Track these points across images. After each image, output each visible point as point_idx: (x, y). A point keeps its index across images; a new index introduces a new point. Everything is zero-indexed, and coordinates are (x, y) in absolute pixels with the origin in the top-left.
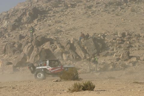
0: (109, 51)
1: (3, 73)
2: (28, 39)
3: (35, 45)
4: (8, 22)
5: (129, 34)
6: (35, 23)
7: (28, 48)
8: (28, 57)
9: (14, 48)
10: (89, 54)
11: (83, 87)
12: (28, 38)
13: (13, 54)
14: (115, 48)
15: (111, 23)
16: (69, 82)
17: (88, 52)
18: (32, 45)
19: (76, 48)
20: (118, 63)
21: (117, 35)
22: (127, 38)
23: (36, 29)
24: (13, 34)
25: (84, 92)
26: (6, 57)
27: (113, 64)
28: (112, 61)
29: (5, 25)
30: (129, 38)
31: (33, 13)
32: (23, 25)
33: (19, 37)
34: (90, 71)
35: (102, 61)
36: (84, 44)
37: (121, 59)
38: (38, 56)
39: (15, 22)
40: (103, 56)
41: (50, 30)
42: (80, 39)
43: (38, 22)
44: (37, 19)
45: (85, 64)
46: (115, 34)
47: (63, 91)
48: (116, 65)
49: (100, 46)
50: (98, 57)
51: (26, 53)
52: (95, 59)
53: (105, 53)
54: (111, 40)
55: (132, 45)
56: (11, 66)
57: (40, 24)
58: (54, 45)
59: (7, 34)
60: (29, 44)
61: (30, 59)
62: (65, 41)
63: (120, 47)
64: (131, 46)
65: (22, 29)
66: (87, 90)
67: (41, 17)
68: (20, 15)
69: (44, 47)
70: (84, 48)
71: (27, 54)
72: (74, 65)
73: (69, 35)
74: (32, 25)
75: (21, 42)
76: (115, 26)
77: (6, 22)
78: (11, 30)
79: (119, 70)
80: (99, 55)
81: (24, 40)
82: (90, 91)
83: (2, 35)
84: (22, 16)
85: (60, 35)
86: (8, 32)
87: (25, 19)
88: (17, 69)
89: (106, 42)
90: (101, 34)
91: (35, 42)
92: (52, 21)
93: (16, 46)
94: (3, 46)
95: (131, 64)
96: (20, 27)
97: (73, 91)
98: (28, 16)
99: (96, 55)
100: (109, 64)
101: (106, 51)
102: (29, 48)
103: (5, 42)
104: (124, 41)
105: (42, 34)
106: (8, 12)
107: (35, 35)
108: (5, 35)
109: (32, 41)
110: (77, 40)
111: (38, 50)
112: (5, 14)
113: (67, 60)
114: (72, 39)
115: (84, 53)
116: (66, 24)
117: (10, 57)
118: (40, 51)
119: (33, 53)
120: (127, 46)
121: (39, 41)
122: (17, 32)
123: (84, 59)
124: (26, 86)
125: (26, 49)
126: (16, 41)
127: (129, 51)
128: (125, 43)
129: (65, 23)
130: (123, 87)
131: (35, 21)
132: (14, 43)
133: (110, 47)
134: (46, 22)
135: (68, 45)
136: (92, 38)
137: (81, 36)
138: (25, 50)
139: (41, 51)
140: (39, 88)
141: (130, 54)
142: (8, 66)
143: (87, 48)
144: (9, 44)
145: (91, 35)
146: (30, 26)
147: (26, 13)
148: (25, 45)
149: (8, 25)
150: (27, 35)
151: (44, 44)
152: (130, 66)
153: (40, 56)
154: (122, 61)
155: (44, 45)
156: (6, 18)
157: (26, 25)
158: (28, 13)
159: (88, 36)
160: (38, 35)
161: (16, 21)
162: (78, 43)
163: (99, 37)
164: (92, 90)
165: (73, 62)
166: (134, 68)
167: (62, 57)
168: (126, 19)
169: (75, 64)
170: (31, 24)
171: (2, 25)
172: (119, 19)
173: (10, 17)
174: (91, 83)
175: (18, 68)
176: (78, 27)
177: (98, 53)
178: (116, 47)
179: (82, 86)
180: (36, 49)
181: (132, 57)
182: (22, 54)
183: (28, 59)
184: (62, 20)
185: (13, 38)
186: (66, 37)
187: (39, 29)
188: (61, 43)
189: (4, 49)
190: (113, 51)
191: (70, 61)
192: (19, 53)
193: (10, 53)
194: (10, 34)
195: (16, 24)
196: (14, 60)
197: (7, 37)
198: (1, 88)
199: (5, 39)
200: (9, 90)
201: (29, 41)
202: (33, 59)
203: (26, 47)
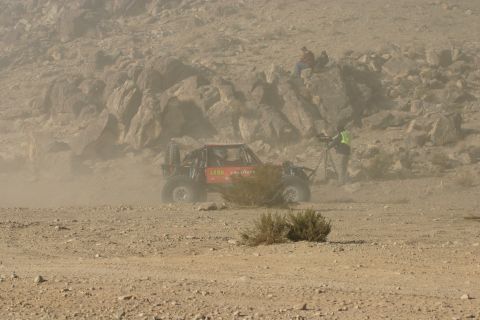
0: (395, 112)
1: (38, 180)
2: (124, 67)
3: (146, 87)
4: (62, 9)
5: (462, 57)
6: (150, 15)
8: (122, 126)
9: (78, 96)
10: (326, 122)
11: (289, 230)
12: (124, 62)
13: (72, 115)
14: (413, 103)
15: (405, 19)
16: (253, 211)
17: (322, 112)
18: (136, 86)
19: (284, 102)
20: (420, 151)
21: (424, 57)
22: (456, 70)
23: (154, 32)
24: (77, 48)
25: (292, 245)
26: (52, 124)
27: (404, 154)
28: (403, 145)
29: (51, 20)
30: (464, 70)
32: (111, 20)
33: (94, 60)
34: (327, 179)
35: (370, 146)
36: (310, 85)
37: (432, 138)
38: (158, 123)
39: (83, 10)
40: (374, 128)
41: (199, 36)
42: (300, 69)
43: (161, 10)
44: (158, 1)
45: (311, 155)
46: (415, 56)
47: (224, 243)
48: (417, 159)
49: (365, 94)
50: (355, 131)
51: (114, 113)
52: (340, 138)
53: (381, 118)
54: (401, 75)
55: (472, 93)
56: (66, 155)
57: (168, 16)
58: (211, 90)
59: (56, 47)
60: (128, 84)
61: (129, 133)
62: (247, 74)
63: (431, 99)
64: (470, 96)
65: (106, 33)
66: (302, 240)
69: (176, 93)
70: (309, 99)
71: (118, 117)
72: (275, 156)
73: (262, 57)
74: (142, 19)
75: (100, 76)
76: (417, 29)
77: (54, 10)
78: (69, 35)
79: (424, 176)
80: (359, 124)
81: (112, 68)
82: (312, 243)
85: (235, 55)
86: (59, 41)
88: (86, 166)
89: (384, 81)
90: (369, 53)
91: (148, 77)
92: (206, 9)
93: (86, 89)
94: (40, 87)
95: (467, 155)
96: (100, 27)
97: (258, 241)
99: (349, 124)
100: (391, 156)
101: (385, 113)
102: (128, 98)
103: (50, 75)
104: (445, 80)
105: (172, 51)
107: (149, 52)
108: (49, 51)
109: (138, 73)
110: (289, 72)
111: (159, 102)
113: (253, 139)
114: (272, 70)
115: (309, 116)
116: (254, 17)
117: (63, 124)
118: (162, 108)
119: (139, 112)
120: (456, 95)
121: (163, 73)
122: (90, 44)
123: (308, 137)
125: (117, 100)
126: (84, 71)
127: (459, 115)
128: (448, 85)
129: (250, 17)
130: (426, 233)
131: (152, 9)
132: (79, 80)
133: (399, 99)
134: (186, 11)
135: (256, 89)
136: (339, 67)
137: (302, 61)
138: (115, 104)
139: (167, 107)
140: (149, 229)
141: (464, 122)
142: (56, 154)
143: (321, 101)
144: (62, 81)
145: (335, 56)
146: (132, 22)
148: (116, 87)
149: (60, 19)
150: (121, 54)
151: (176, 85)
152: (462, 165)
153: (162, 124)
154: (435, 145)
155: (177, 89)
159: (324, 58)
160: (160, 54)
161: (87, 5)
162: (289, 82)
163: (360, 65)
164: (318, 241)
165: (272, 147)
166: (476, 169)
167: (237, 128)
168: (458, 6)
169: (278, 152)
170: (138, 17)
171: (39, 17)
172: (434, 4)
174: (319, 216)
175: (87, 162)
176: (294, 29)
177: (357, 119)
178: (419, 98)
179: (288, 226)
180: (150, 99)
181: (470, 132)
182: (101, 115)
183: (123, 133)
184: (241, 5)
185: (76, 61)
186: (251, 61)
187: (162, 32)
188: (233, 81)
189: (44, 97)
190: (406, 113)
191: (260, 142)
192: (95, 113)
193: (63, 112)
194: (68, 50)
195: (86, 17)
196: (76, 135)
197: (57, 57)
198: (22, 226)
199: (49, 64)
200: (46, 233)
201: (130, 72)
202: (139, 133)
203: (117, 93)
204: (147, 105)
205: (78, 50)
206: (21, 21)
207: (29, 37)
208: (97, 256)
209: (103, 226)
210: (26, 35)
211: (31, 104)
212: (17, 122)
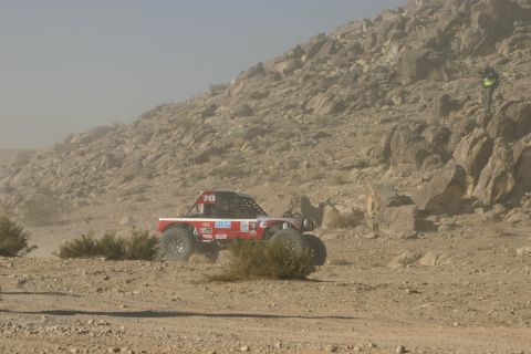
1: (376, 237)
2: (472, 113)
3: (497, 136)
4: (403, 49)
6: (501, 55)
7: (471, 148)
8: (470, 179)
9: (421, 145)
12: (472, 108)
13: (415, 166)
18: (486, 134)
23: (506, 74)
24: (419, 91)
26: (391, 176)
29: (391, 60)
31: (495, 17)
32: (457, 61)
33: (439, 104)
38: (510, 176)
39: (427, 50)
43: (514, 50)
44: (510, 39)
51: (459, 163)
56: (408, 210)
57: (521, 56)
59: (396, 90)
60: (478, 132)
61: (479, 187)
65: (451, 74)
67: (523, 32)
68: (447, 23)
69: (530, 143)
71: (466, 169)
74: (491, 61)
75: (446, 122)
77: (395, 49)
78: (410, 77)
81: (459, 114)
83: (380, 94)
84: (455, 28)
86: (400, 84)
87: (463, 38)
88: (430, 222)
91: (500, 124)
93: (429, 136)
94: (379, 134)
96: (446, 68)
98: (477, 26)
102: (477, 148)
103: (389, 121)
105: (527, 96)
106: (401, 10)
107: (500, 97)
108: (388, 95)
109: (487, 119)
111: (512, 152)
112: (390, 18)
117: (404, 175)
118: (516, 160)
119: (489, 164)
121: (516, 120)
122: (435, 87)
124: (460, 286)
125: (465, 149)
126: (428, 117)
131: (503, 48)
132: (423, 127)
138: (462, 154)
139: (521, 158)
140: (510, 295)
142: (397, 209)
144: (403, 128)
146: (481, 63)
147: (470, 14)
148: (463, 135)
149: (400, 60)
150: (469, 98)
151: (530, 134)
153: (514, 177)
156: (393, 31)
157: (468, 62)
158: (475, 17)
161: (431, 44)
170: (488, 58)
171: (378, 57)
173: (410, 31)
175: (431, 218)
180: (502, 149)
182: (448, 165)
183: (471, 186)
185: (418, 106)
187: (514, 74)
189: (383, 146)
192: (440, 164)
193: (404, 162)
194: (409, 93)
195: (430, 57)
196: (419, 187)
197: (397, 101)
198: (369, 289)
199: (388, 110)
200: (396, 297)
201: (478, 118)
202: (489, 187)
203: (466, 142)
204: (499, 156)
205: (421, 93)
206: (358, 62)
207: (367, 79)
208: (456, 324)
209: (458, 291)
210: (364, 77)
211: (369, 154)
212: (354, 172)
